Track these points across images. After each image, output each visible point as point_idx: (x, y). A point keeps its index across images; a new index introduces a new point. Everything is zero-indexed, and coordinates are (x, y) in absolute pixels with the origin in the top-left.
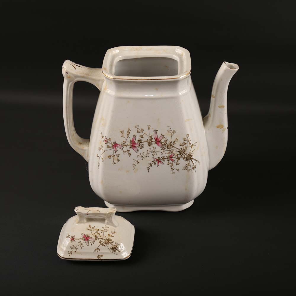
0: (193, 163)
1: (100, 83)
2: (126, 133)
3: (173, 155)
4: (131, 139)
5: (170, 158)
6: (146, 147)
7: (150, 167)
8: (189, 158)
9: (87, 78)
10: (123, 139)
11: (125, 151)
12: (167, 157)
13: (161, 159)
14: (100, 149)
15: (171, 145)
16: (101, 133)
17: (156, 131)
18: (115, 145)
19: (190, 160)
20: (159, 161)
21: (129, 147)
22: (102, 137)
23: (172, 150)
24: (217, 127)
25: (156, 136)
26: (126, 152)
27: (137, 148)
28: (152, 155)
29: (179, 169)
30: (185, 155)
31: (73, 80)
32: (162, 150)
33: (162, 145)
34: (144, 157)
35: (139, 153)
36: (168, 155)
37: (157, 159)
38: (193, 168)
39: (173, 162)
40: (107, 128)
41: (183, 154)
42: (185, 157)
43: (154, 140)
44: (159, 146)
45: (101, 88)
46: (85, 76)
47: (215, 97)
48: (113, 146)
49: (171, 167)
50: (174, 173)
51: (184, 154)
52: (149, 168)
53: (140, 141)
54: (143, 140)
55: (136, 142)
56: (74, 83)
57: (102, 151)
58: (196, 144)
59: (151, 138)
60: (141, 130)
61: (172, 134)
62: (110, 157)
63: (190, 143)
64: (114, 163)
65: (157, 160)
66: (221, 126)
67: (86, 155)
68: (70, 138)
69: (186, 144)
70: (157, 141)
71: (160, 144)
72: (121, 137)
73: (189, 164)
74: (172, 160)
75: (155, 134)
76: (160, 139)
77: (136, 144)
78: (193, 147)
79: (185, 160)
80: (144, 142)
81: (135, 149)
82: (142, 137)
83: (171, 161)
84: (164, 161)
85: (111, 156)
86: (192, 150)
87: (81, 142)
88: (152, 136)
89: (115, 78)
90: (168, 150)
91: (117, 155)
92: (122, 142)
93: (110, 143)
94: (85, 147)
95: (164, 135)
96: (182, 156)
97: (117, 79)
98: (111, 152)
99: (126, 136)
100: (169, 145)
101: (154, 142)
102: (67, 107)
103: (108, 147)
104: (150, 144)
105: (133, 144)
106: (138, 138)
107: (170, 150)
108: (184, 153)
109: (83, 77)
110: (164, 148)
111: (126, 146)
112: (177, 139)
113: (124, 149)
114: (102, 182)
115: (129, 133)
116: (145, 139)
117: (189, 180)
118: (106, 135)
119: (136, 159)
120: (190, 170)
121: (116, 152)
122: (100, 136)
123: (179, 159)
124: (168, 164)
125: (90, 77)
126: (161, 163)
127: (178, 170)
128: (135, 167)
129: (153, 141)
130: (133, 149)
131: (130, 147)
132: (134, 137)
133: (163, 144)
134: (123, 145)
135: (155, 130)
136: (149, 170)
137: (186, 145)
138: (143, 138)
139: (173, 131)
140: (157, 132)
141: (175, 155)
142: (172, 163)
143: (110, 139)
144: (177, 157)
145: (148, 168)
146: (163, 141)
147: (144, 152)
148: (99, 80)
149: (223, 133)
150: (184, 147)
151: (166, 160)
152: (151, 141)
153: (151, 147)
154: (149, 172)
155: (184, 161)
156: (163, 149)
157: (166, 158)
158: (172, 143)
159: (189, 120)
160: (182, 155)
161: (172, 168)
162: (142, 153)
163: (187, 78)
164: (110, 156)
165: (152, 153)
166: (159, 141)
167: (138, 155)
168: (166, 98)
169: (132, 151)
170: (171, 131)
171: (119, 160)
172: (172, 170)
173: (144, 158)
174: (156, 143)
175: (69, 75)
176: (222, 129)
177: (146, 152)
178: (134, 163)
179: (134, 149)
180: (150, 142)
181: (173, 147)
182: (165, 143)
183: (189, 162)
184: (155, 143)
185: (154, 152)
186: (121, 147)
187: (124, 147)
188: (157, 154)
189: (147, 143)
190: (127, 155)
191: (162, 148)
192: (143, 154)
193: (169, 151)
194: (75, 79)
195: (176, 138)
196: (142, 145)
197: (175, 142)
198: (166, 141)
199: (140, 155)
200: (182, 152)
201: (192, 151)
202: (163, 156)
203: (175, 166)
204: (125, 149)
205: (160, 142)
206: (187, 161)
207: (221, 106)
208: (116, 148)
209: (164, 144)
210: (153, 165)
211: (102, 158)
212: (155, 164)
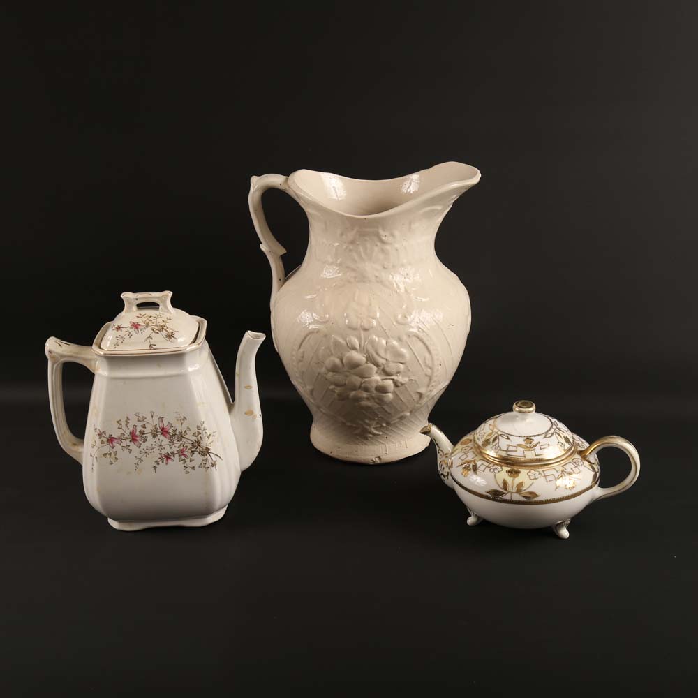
0: (212, 458)
1: (93, 362)
2: (123, 423)
3: (185, 449)
4: (131, 430)
5: (182, 452)
6: (150, 439)
7: (157, 466)
8: (206, 452)
9: (76, 358)
10: (121, 431)
11: (123, 447)
12: (177, 451)
13: (170, 454)
14: (93, 446)
15: (181, 436)
17: (161, 419)
18: (111, 439)
19: (208, 455)
20: (168, 457)
21: (128, 441)
22: (96, 430)
23: (183, 442)
24: (246, 414)
25: (161, 426)
26: (125, 447)
27: (139, 441)
28: (159, 449)
30: (201, 449)
31: (59, 361)
32: (170, 443)
33: (171, 437)
34: (149, 452)
35: (141, 449)
36: (178, 449)
37: (166, 454)
38: (213, 465)
39: (185, 457)
40: (100, 418)
41: (197, 447)
42: (200, 451)
43: (159, 430)
44: (166, 437)
45: (94, 369)
46: (73, 355)
47: (239, 375)
48: (108, 441)
50: (189, 472)
52: (155, 467)
53: (142, 433)
54: (146, 431)
55: (138, 433)
56: (61, 364)
57: (95, 448)
58: (214, 434)
59: (156, 428)
60: (142, 418)
61: (182, 421)
63: (206, 433)
64: (111, 463)
65: (165, 456)
66: (250, 413)
68: (60, 437)
70: (164, 432)
71: (168, 436)
72: (118, 428)
73: (206, 460)
74: (184, 455)
75: (160, 423)
76: (167, 428)
77: (136, 436)
78: (211, 437)
79: (200, 454)
80: (147, 433)
81: (137, 443)
82: (144, 427)
84: (174, 457)
87: (75, 442)
88: (157, 425)
89: (106, 355)
90: (179, 442)
91: (114, 452)
92: (119, 435)
93: (104, 437)
94: (80, 449)
95: (172, 424)
97: (108, 354)
98: (107, 449)
99: (124, 427)
101: (160, 433)
103: (102, 442)
104: (154, 436)
105: (133, 437)
106: (139, 428)
107: (181, 442)
108: (199, 446)
109: (71, 357)
110: (173, 441)
111: (125, 439)
112: (188, 428)
113: (122, 444)
114: (98, 489)
115: (127, 422)
116: (148, 429)
117: (208, 481)
118: (99, 427)
119: (139, 456)
120: (209, 468)
121: (112, 448)
122: (92, 429)
123: (193, 454)
124: (180, 461)
125: (79, 356)
126: (171, 459)
127: (193, 468)
128: (138, 466)
129: (158, 432)
130: (134, 444)
131: (130, 441)
132: (134, 426)
133: (171, 434)
134: (121, 439)
135: (160, 417)
136: (156, 470)
137: (201, 435)
139: (182, 417)
140: (163, 419)
141: (188, 448)
142: (185, 459)
143: (104, 432)
144: (190, 451)
146: (171, 431)
147: (147, 447)
148: (91, 360)
149: (254, 422)
150: (199, 437)
151: (177, 456)
152: (156, 432)
153: (156, 439)
154: (155, 472)
155: (200, 456)
156: (171, 441)
157: (176, 454)
158: (183, 433)
159: (203, 403)
160: (196, 449)
161: (184, 466)
162: (145, 448)
163: (198, 351)
164: (106, 454)
167: (140, 451)
168: (171, 376)
169: (132, 446)
170: (180, 418)
171: (117, 459)
172: (185, 468)
173: (148, 454)
175: (53, 355)
176: (252, 416)
177: (151, 446)
178: (136, 461)
181: (184, 438)
182: (174, 434)
183: (206, 457)
184: (162, 434)
185: (160, 445)
186: (118, 442)
187: (122, 441)
188: (164, 448)
189: (151, 434)
190: (127, 451)
192: (147, 449)
193: (181, 444)
194: (61, 359)
196: (145, 437)
197: (187, 432)
198: (175, 431)
199: (144, 451)
200: (196, 444)
201: (210, 443)
202: (172, 450)
203: (189, 464)
204: (124, 443)
205: (167, 432)
206: (203, 456)
207: (248, 386)
208: (112, 443)
210: (160, 463)
211: (96, 458)
212: (163, 462)
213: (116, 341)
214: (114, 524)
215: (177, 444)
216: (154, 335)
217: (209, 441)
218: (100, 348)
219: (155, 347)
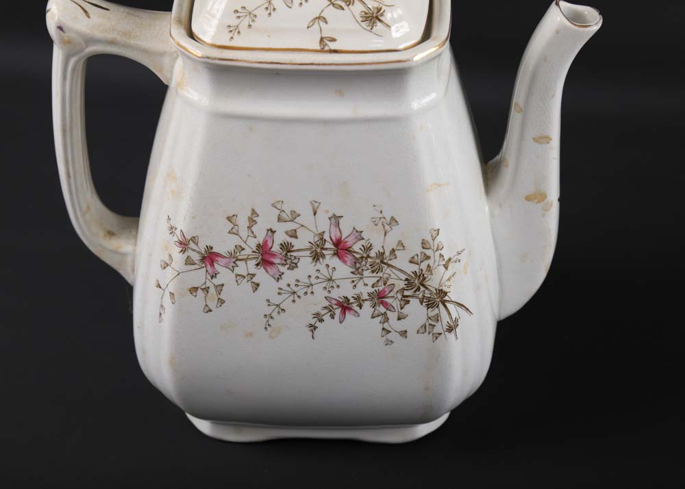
0: (449, 314)
1: (166, 61)
2: (243, 222)
3: (387, 290)
4: (260, 240)
5: (379, 298)
6: (306, 266)
7: (318, 324)
8: (438, 299)
9: (126, 46)
10: (236, 240)
11: (239, 275)
12: (369, 294)
13: (352, 300)
14: (165, 266)
15: (381, 262)
16: (169, 219)
18: (210, 257)
19: (441, 305)
20: (345, 306)
21: (252, 263)
22: (172, 229)
23: (386, 276)
24: (528, 198)
25: (335, 234)
26: (244, 277)
27: (279, 267)
28: (325, 288)
29: (406, 331)
30: (426, 292)
31: (82, 50)
32: (354, 276)
33: (356, 261)
34: (301, 293)
35: (283, 284)
36: (372, 290)
37: (341, 300)
38: (450, 329)
39: (387, 309)
40: (185, 205)
41: (419, 289)
42: (424, 296)
43: (329, 245)
44: (345, 262)
45: (169, 76)
46: (119, 38)
47: (524, 111)
48: (203, 259)
49: (381, 326)
50: (392, 342)
51: (422, 288)
52: (313, 328)
53: (287, 248)
54: (297, 244)
55: (276, 248)
56: (84, 59)
57: (170, 272)
58: (459, 257)
59: (322, 239)
60: (289, 214)
61: (387, 227)
62: (194, 290)
63: (441, 256)
64: (207, 309)
65: (340, 304)
66: (538, 197)
67: (129, 269)
68: (77, 218)
69: (428, 258)
70: (341, 248)
71: (349, 258)
72: (229, 232)
73: (437, 318)
74: (386, 305)
75: (333, 228)
76: (350, 241)
77: (274, 255)
78: (451, 265)
79: (424, 304)
80: (298, 250)
81: (272, 270)
82: (294, 234)
83: (381, 306)
84: (360, 306)
85: (199, 290)
86: (446, 277)
87: (114, 229)
88: (324, 232)
89: (208, 58)
90: (375, 274)
91: (216, 287)
92: (232, 248)
93: (194, 250)
95: (361, 232)
96: (418, 293)
97: (215, 59)
98: (199, 276)
99: (244, 232)
100: (378, 261)
101: (331, 252)
102: (64, 131)
103: (189, 262)
104: (317, 257)
105: (265, 257)
106: (280, 238)
107: (380, 274)
108: (423, 286)
109: (112, 42)
110: (360, 270)
111: (246, 260)
112: (400, 243)
113: (237, 270)
115: (252, 222)
116: (303, 241)
117: (436, 363)
118: (182, 225)
119: (276, 299)
120: (440, 334)
121: (212, 277)
122: (164, 227)
123: (408, 302)
124: (373, 317)
125: (132, 42)
126: (352, 312)
127: (404, 333)
128: (271, 322)
129: (326, 249)
130: (267, 272)
131: (257, 265)
132: (270, 232)
133: (358, 256)
134: (234, 258)
135: (334, 215)
136: (316, 332)
137: (430, 262)
138: (296, 237)
139: (388, 219)
140: (341, 221)
141: (396, 289)
142: (385, 313)
143: (194, 239)
144: (400, 296)
145: (311, 326)
146: (357, 247)
147: (298, 281)
148: (162, 54)
149: (543, 215)
150: (424, 266)
151: (367, 305)
152: (322, 249)
153: (321, 266)
154: (313, 338)
155: (423, 309)
156: (357, 271)
157: (366, 300)
158: (387, 254)
159: (440, 185)
160: (415, 291)
161: (383, 329)
162: (293, 283)
163: (437, 59)
164: (196, 289)
165: (324, 284)
166: (346, 250)
167: (280, 289)
169: (262, 275)
170: (382, 220)
171: (221, 302)
172: (384, 333)
173: (299, 297)
174: (336, 254)
175: (67, 34)
176: (542, 203)
177: (306, 280)
178: (268, 310)
179: (269, 269)
180: (319, 250)
181: (389, 265)
182: (365, 255)
183: (436, 311)
184: (334, 254)
185: (330, 280)
186: (228, 263)
187: (237, 262)
188: (338, 286)
189: (308, 253)
190: (247, 286)
191: (353, 270)
192: (297, 285)
193: (378, 278)
194: (87, 47)
195: (400, 241)
196: (293, 258)
197: (397, 252)
198: (368, 248)
199: (288, 289)
200: (416, 282)
201: (449, 280)
202: (357, 291)
203: (394, 323)
204: (242, 268)
205: (348, 250)
206: (430, 310)
207: (541, 138)
208: (212, 265)
209: (362, 257)
210: (327, 318)
211: (172, 294)
212: (332, 317)
213: (234, 22)
214: (204, 426)
215: (370, 278)
216: (330, 13)
217: (449, 273)
218: (191, 35)
219: (333, 46)
